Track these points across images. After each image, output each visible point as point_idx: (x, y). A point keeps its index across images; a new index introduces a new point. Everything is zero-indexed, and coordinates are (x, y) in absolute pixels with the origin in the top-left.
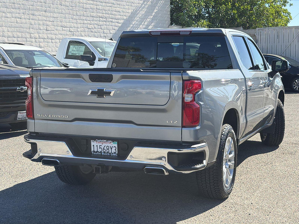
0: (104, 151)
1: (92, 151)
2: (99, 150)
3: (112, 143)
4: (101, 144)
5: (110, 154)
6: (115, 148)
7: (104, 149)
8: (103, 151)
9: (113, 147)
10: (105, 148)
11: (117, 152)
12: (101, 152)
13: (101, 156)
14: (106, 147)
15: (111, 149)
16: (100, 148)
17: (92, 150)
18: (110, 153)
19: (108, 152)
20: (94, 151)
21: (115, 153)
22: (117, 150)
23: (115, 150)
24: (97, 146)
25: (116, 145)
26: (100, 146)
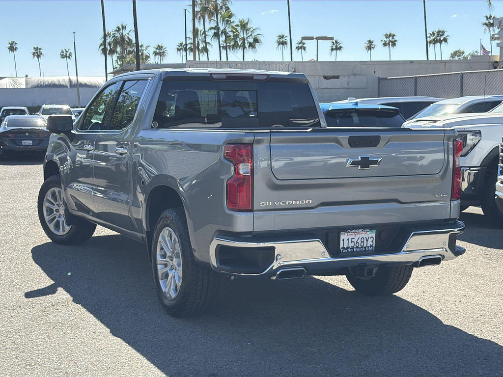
0: (357, 245)
1: (341, 248)
2: (351, 245)
3: (368, 233)
4: (353, 236)
5: (365, 249)
6: (372, 238)
7: (357, 242)
8: (355, 247)
9: (369, 238)
10: (359, 241)
11: (374, 245)
12: (353, 248)
13: (353, 253)
14: (360, 239)
15: (367, 241)
16: (352, 242)
17: (341, 246)
18: (365, 247)
19: (362, 247)
20: (343, 248)
21: (371, 246)
22: (374, 241)
23: (372, 241)
24: (348, 240)
25: (374, 235)
26: (352, 239)
